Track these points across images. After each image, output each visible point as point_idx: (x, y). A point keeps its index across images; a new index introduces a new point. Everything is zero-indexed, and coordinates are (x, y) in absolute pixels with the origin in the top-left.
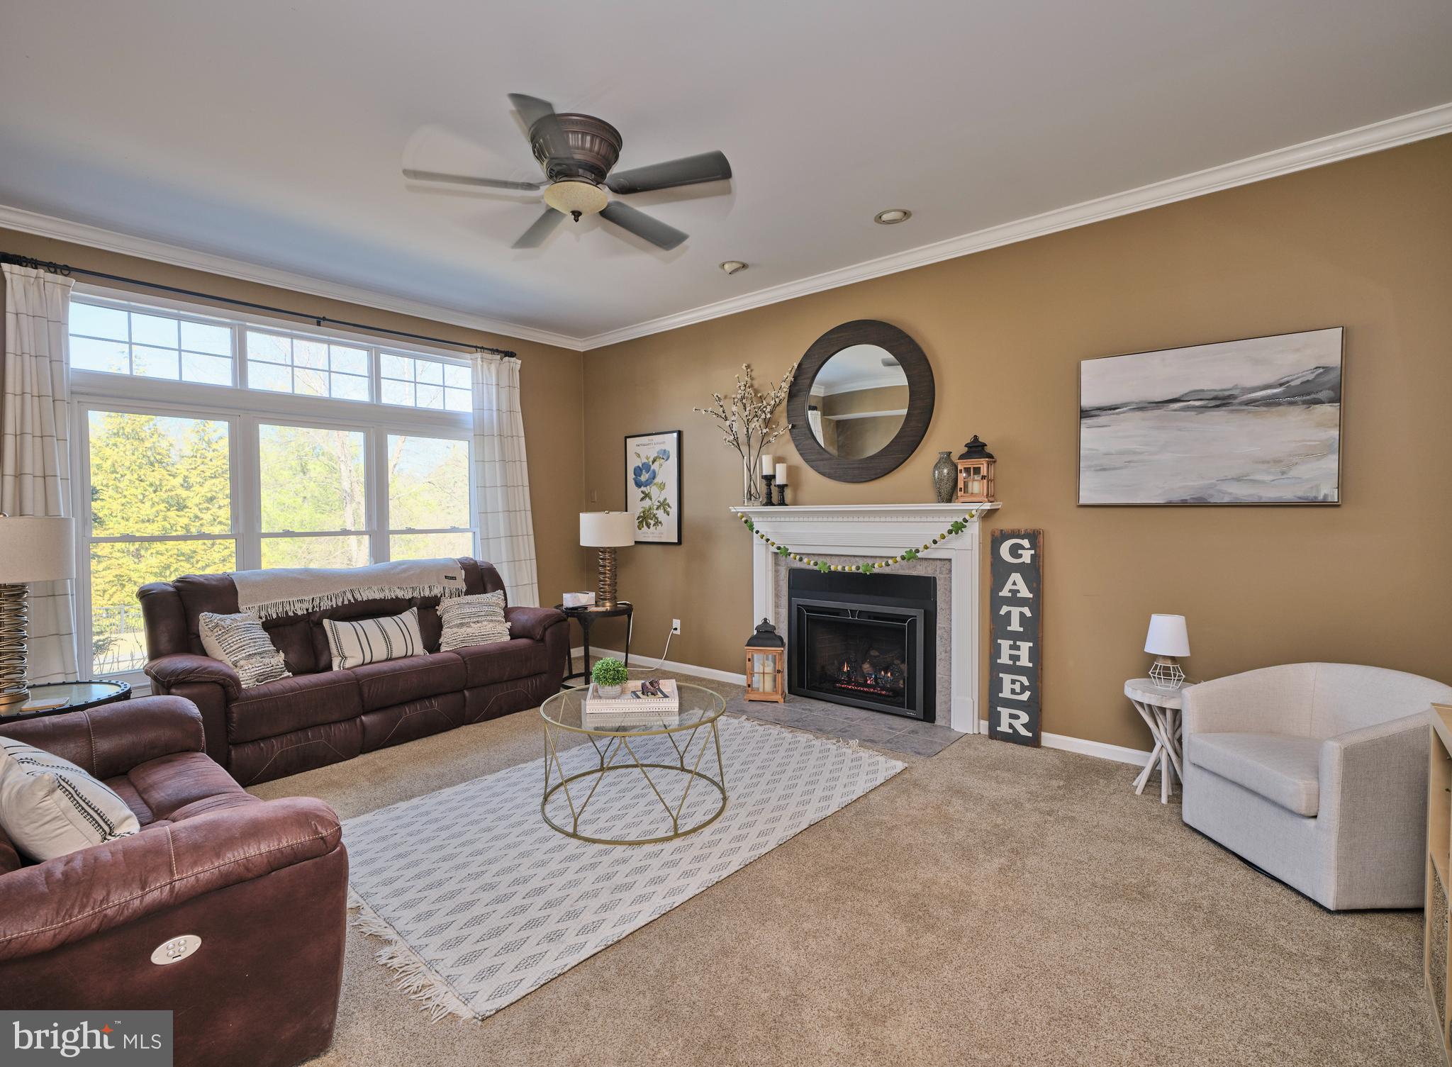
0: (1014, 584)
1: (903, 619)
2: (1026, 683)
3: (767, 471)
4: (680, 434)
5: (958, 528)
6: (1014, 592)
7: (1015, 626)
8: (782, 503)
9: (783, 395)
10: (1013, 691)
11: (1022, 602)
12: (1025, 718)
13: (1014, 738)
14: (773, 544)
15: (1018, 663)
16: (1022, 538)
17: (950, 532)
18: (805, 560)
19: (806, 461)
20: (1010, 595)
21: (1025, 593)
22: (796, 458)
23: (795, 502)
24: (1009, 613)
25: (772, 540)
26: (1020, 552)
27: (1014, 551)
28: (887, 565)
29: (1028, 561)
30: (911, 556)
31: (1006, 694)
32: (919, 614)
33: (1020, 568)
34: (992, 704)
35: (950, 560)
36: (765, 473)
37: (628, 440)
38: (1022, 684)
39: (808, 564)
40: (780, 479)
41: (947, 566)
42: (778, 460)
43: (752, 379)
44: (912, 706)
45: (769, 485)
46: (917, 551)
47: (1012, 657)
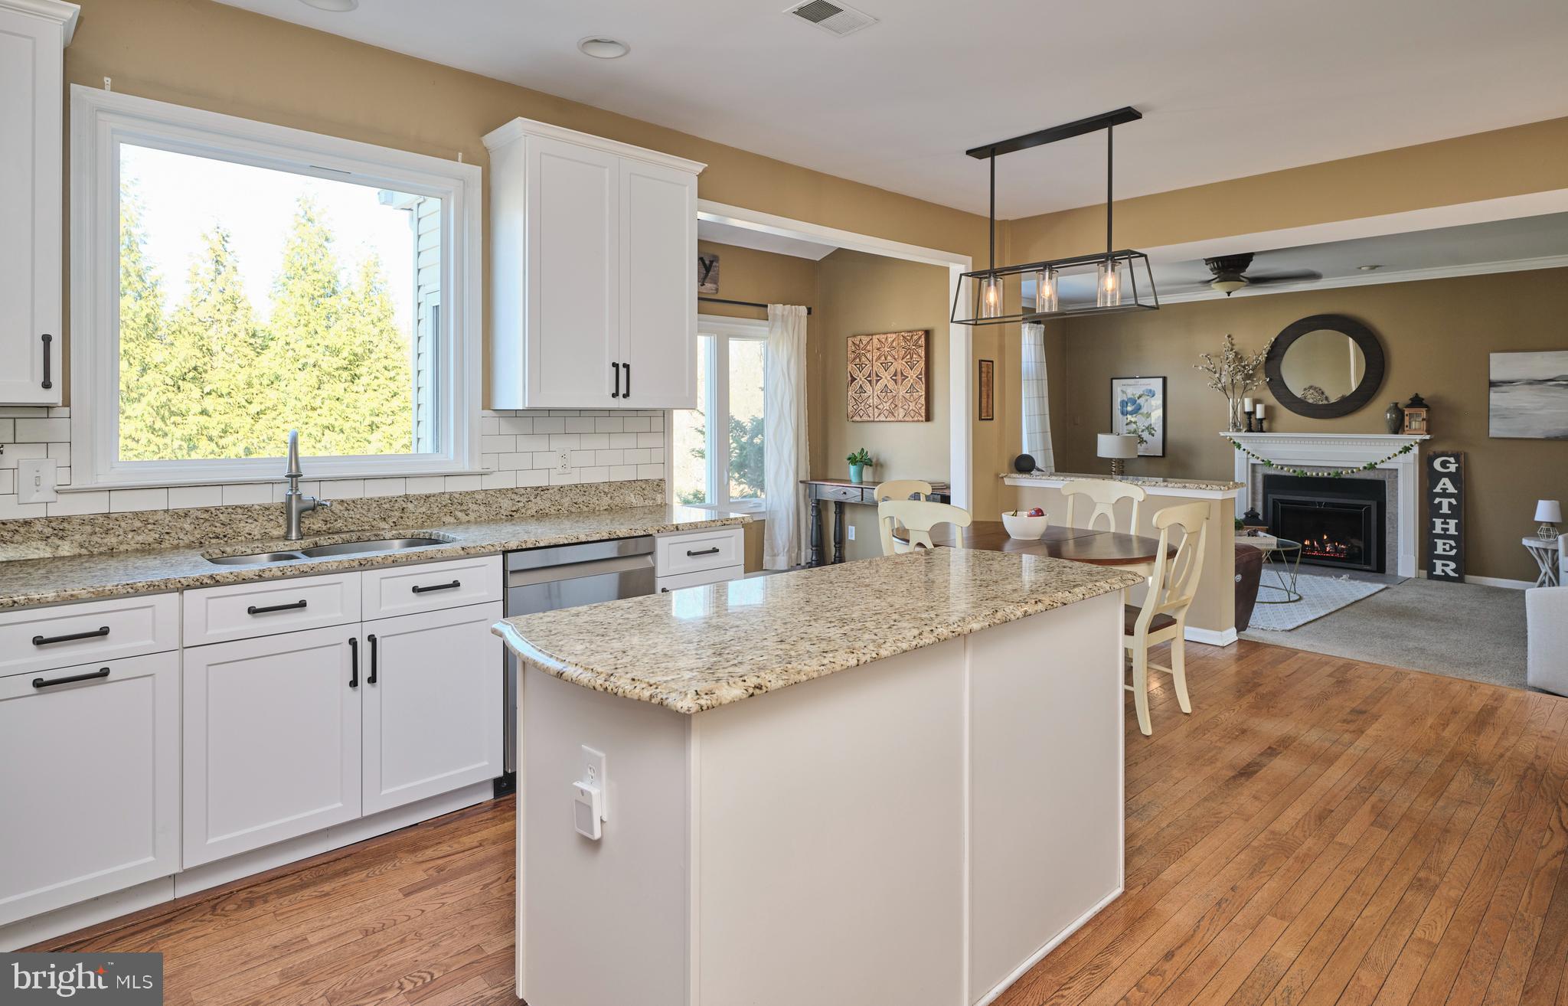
0: (1444, 484)
1: (1360, 507)
2: (1454, 544)
3: (1248, 408)
4: (1165, 379)
5: (1407, 449)
6: (1444, 490)
7: (1445, 510)
8: (1261, 431)
9: (1262, 359)
10: (1444, 550)
11: (1450, 495)
12: (1453, 565)
13: (1446, 578)
14: (1258, 458)
15: (1447, 533)
16: (1450, 457)
17: (1401, 452)
18: (1286, 469)
19: (1282, 403)
20: (1441, 491)
21: (1451, 489)
22: (1272, 400)
23: (1270, 430)
24: (1441, 503)
25: (1256, 455)
26: (1448, 465)
27: (1444, 464)
28: (1353, 472)
29: (1454, 470)
30: (1372, 467)
31: (1439, 551)
32: (1373, 504)
33: (1449, 475)
34: (1427, 558)
35: (1397, 470)
36: (1247, 410)
37: (1114, 381)
38: (1451, 545)
39: (1285, 472)
40: (1260, 414)
41: (1395, 473)
42: (1256, 402)
43: (1233, 345)
44: (1368, 562)
45: (1250, 418)
46: (1376, 464)
47: (1443, 529)
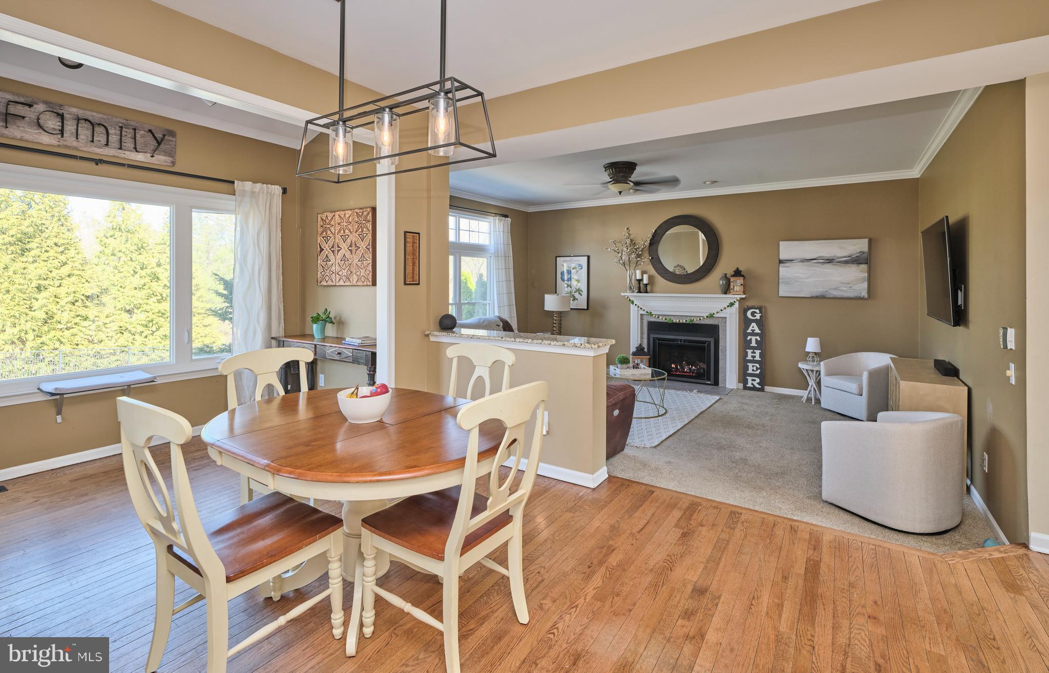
0: (753, 327)
1: (704, 342)
2: (758, 367)
3: (639, 277)
4: (589, 257)
5: (732, 304)
6: (753, 331)
7: (754, 344)
8: (646, 292)
9: (647, 244)
10: (753, 370)
11: (757, 334)
12: (758, 380)
13: (754, 389)
14: (644, 310)
15: (755, 359)
16: (756, 309)
17: (728, 306)
18: (660, 318)
19: (658, 273)
20: (751, 332)
21: (757, 331)
22: (653, 271)
23: (652, 292)
24: (751, 339)
25: (643, 308)
26: (755, 314)
27: (753, 314)
28: (700, 319)
29: (759, 318)
30: (711, 316)
31: (750, 371)
32: (712, 340)
33: (756, 321)
34: (743, 376)
35: (726, 318)
36: (638, 278)
37: (557, 258)
38: (757, 367)
39: (661, 319)
40: (645, 281)
41: (724, 320)
42: (643, 273)
43: (629, 235)
44: (709, 379)
45: (639, 283)
46: (714, 314)
47: (752, 356)
